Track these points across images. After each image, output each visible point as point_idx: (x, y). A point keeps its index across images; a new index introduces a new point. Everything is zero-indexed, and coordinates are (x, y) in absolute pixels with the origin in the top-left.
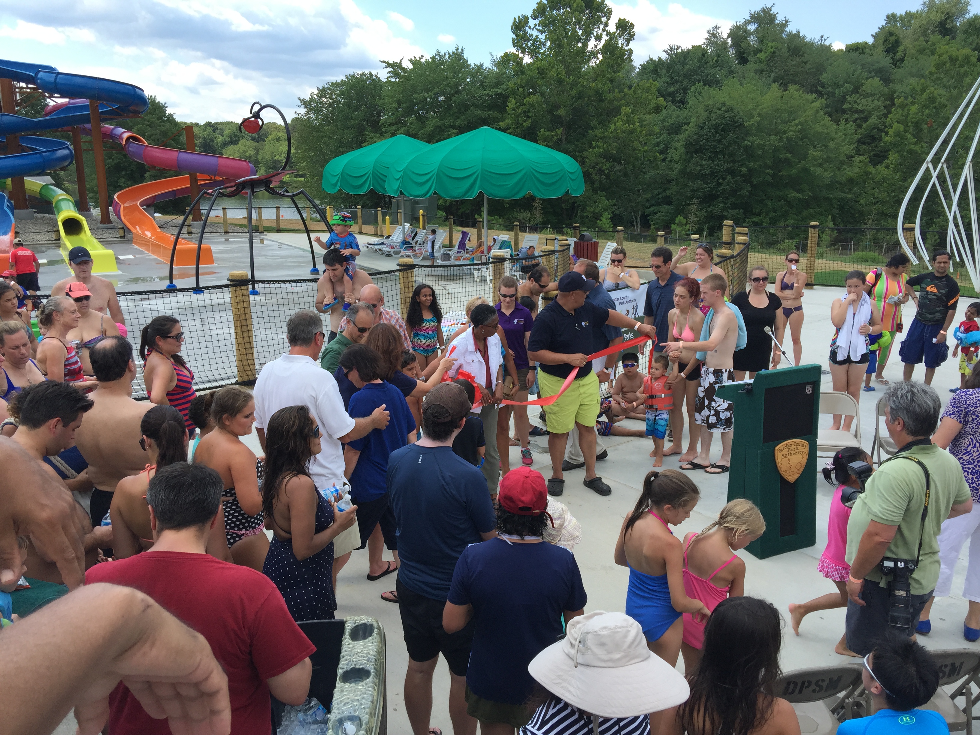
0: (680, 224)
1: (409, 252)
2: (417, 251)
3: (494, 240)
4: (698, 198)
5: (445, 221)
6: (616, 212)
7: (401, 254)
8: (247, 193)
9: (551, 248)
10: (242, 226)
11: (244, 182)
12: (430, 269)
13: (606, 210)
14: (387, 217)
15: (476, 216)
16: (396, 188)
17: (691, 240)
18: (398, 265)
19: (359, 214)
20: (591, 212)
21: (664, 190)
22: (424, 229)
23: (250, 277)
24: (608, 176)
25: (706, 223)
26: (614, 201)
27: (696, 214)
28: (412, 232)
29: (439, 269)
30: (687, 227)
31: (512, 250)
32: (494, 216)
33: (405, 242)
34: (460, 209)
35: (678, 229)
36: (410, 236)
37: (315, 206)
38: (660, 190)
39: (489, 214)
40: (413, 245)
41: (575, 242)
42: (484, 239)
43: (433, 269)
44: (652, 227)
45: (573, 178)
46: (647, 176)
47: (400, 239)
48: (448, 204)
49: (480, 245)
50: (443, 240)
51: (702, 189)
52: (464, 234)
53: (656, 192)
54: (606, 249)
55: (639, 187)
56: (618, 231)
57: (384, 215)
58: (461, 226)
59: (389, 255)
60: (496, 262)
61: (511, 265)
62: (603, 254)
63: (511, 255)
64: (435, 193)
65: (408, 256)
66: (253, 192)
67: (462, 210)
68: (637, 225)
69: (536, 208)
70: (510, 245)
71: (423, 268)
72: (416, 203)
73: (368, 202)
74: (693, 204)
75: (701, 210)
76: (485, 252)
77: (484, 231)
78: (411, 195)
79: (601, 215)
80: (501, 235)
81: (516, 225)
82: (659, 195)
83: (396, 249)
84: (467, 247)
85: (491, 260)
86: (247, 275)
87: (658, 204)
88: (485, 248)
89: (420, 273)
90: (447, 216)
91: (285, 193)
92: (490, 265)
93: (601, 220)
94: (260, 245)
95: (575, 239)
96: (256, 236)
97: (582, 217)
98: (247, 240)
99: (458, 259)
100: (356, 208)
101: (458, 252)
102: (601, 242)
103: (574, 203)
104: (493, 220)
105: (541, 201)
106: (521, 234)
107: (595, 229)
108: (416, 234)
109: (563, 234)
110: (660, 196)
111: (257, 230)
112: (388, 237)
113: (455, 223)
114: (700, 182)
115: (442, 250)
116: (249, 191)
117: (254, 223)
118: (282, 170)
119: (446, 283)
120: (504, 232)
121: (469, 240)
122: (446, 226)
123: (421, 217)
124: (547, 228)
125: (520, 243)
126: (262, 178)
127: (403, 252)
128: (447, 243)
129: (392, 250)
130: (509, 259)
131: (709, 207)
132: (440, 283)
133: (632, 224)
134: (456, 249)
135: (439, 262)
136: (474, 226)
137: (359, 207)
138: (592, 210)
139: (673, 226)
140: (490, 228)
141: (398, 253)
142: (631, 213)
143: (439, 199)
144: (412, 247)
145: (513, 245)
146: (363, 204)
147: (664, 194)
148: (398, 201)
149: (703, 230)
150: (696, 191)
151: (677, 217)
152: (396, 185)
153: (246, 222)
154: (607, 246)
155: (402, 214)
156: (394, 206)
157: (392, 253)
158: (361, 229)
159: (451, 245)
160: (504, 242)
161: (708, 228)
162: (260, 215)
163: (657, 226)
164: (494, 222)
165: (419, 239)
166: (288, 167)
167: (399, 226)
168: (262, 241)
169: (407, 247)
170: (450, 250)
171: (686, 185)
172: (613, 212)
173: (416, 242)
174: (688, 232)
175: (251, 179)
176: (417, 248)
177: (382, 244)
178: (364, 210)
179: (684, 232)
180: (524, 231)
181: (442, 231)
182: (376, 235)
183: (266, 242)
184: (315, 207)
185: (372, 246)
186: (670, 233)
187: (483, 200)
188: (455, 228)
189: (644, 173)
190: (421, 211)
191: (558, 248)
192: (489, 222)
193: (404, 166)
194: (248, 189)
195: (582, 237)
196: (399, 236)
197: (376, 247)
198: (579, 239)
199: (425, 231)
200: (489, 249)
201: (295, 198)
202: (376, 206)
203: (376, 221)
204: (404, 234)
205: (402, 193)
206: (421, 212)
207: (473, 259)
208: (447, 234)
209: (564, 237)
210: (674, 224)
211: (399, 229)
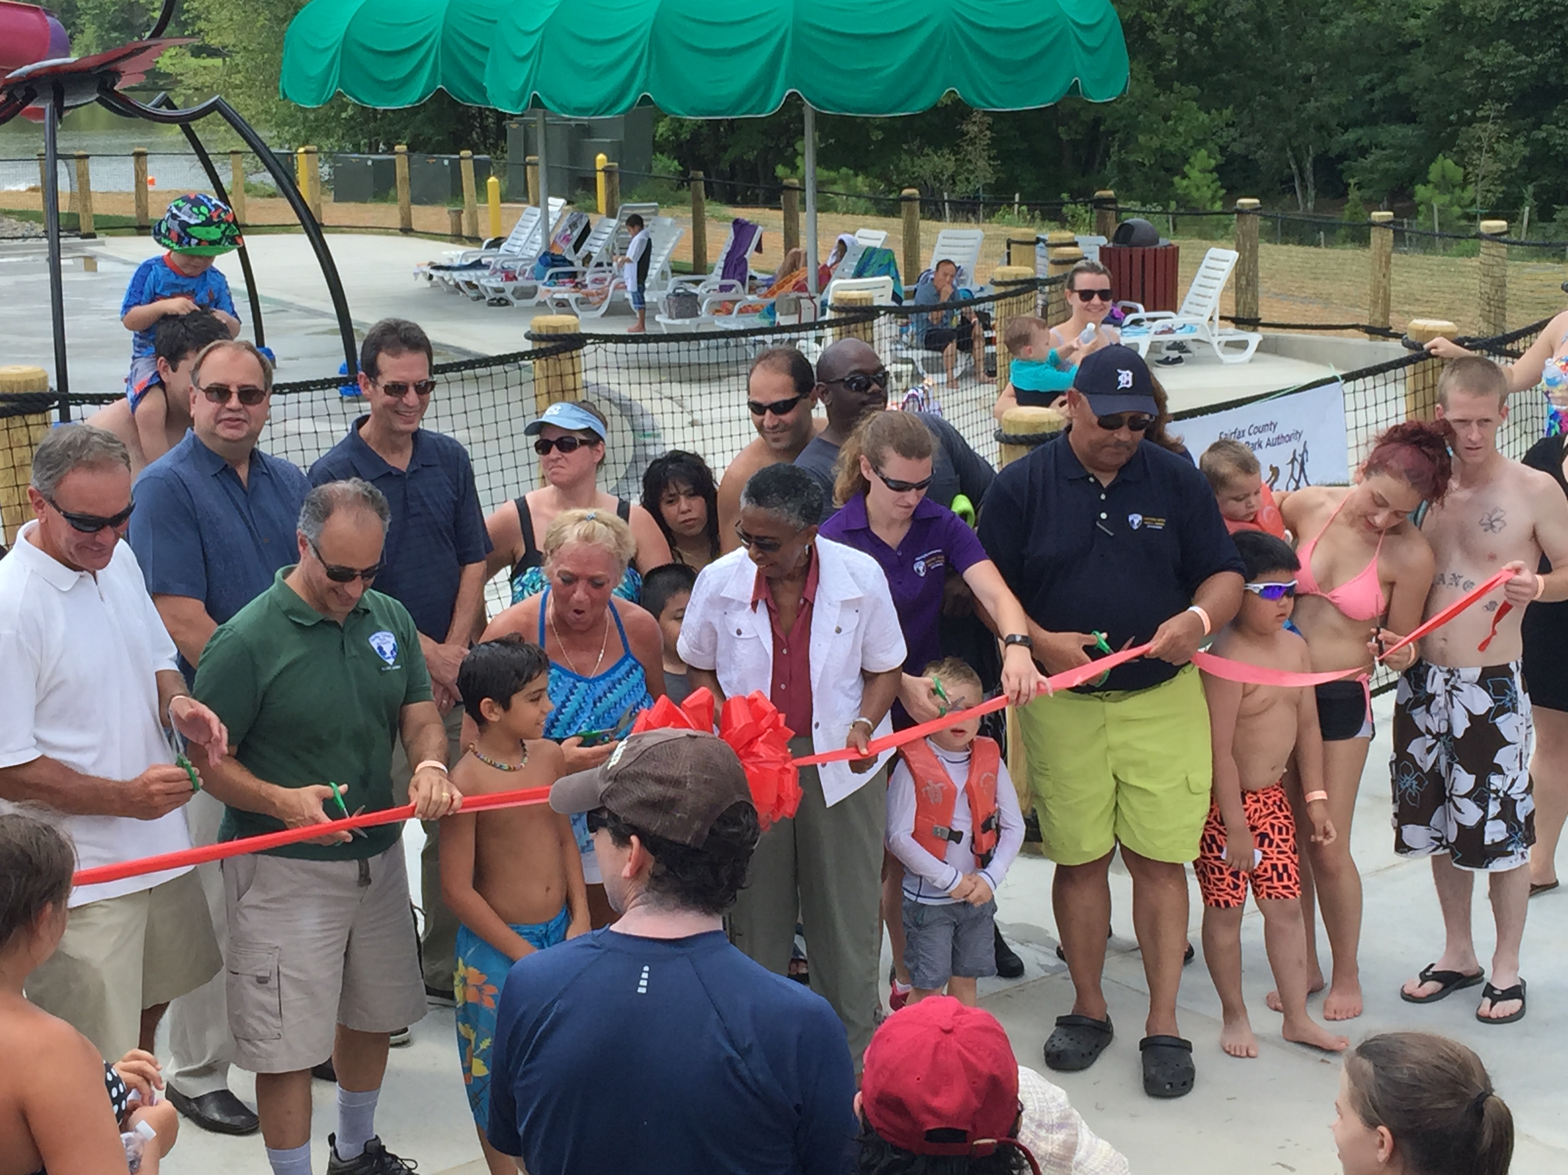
0: (1446, 185)
1: (564, 292)
2: (591, 288)
3: (842, 246)
4: (1500, 100)
5: (680, 187)
6: (1237, 148)
7: (538, 298)
8: (40, 113)
9: (1025, 271)
10: (24, 215)
11: (32, 78)
12: (632, 347)
13: (1199, 144)
14: (492, 180)
15: (780, 170)
16: (517, 84)
17: (1479, 236)
18: (529, 336)
19: (402, 168)
20: (1155, 152)
21: (1391, 76)
22: (611, 214)
23: (53, 384)
24: (1204, 34)
25: (1528, 179)
26: (1227, 113)
27: (1496, 153)
28: (573, 226)
29: (663, 345)
30: (1470, 192)
31: (896, 278)
32: (838, 170)
33: (550, 259)
34: (725, 149)
35: (1439, 200)
36: (567, 239)
37: (259, 149)
38: (1375, 76)
39: (823, 159)
40: (578, 266)
41: (1103, 249)
42: (805, 244)
43: (643, 346)
44: (1354, 194)
45: (1090, 41)
46: (1335, 31)
47: (536, 249)
48: (685, 136)
49: (794, 264)
50: (674, 250)
51: (1515, 68)
52: (742, 230)
53: (1362, 82)
54: (1202, 270)
55: (1308, 67)
56: (1240, 212)
57: (481, 172)
58: (732, 201)
59: (500, 302)
60: (846, 322)
61: (895, 330)
62: (1194, 288)
63: (895, 297)
64: (646, 100)
65: (562, 304)
66: (59, 110)
67: (731, 155)
68: (1304, 188)
69: (972, 142)
70: (892, 262)
71: (610, 346)
72: (586, 130)
73: (429, 131)
74: (1485, 119)
75: (1511, 137)
76: (811, 285)
77: (804, 218)
78: (564, 108)
79: (1186, 160)
80: (861, 232)
81: (909, 199)
82: (1372, 89)
83: (521, 282)
84: (751, 271)
85: (830, 315)
86: (45, 379)
87: (1371, 120)
88: (809, 273)
89: (601, 362)
90: (685, 173)
91: (164, 111)
92: (829, 331)
93: (1185, 176)
94: (85, 277)
95: (1103, 241)
96: (70, 248)
97: (1123, 167)
98: (43, 260)
99: (724, 309)
100: (390, 149)
101: (723, 289)
102: (1186, 245)
103: (1098, 121)
104: (834, 182)
105: (989, 120)
106: (924, 224)
107: (1166, 207)
108: (586, 231)
109: (1063, 222)
110: (1378, 94)
111: (75, 230)
112: (497, 243)
113: (711, 194)
114: (1504, 47)
115: (672, 282)
116: (47, 106)
117: (64, 206)
118: (154, 35)
119: (686, 387)
120: (870, 220)
121: (759, 249)
122: (682, 202)
123: (601, 178)
124: (1011, 206)
125: (923, 254)
126: (90, 63)
127: (546, 292)
128: (688, 258)
129: (509, 286)
130: (889, 310)
131: (1537, 126)
132: (666, 388)
133: (1286, 185)
134: (715, 278)
135: (664, 322)
136: (771, 201)
137: (401, 148)
138: (1156, 143)
139: (1421, 192)
140: (825, 206)
141: (528, 293)
142: (1282, 149)
143: (657, 121)
144: (573, 275)
145: (900, 260)
146: (415, 136)
147: (1389, 87)
148: (526, 126)
149: (1519, 202)
150: (1492, 75)
151: (1432, 160)
152: (517, 77)
153: (37, 203)
154: (1206, 262)
155: (541, 168)
156: (513, 142)
157: (508, 295)
158: (406, 218)
159: (700, 266)
160: (870, 253)
161: (1535, 196)
162: (83, 180)
163: (1367, 193)
164: (838, 188)
165: (595, 246)
166: (171, 28)
167: (529, 208)
168: (90, 263)
169: (556, 276)
170: (697, 283)
171: (1460, 59)
172: (1223, 149)
173: (588, 258)
174: (1472, 210)
175: (55, 69)
176: (588, 278)
177: (477, 265)
178: (415, 156)
179: (1457, 210)
180: (938, 216)
181: (669, 221)
182: (457, 237)
183: (101, 266)
184: (256, 151)
185: (446, 275)
186: (1412, 211)
187: (801, 118)
188: (711, 209)
189: (1325, 21)
190: (601, 157)
191: (1043, 269)
192: (820, 187)
193: (544, 16)
194: (44, 99)
195: (1125, 234)
196: (530, 241)
197: (456, 274)
198: (1116, 239)
199: (614, 222)
200: (824, 276)
201: (194, 125)
202: (456, 144)
203: (457, 192)
204: (547, 234)
205: (537, 102)
206: (601, 159)
207: (771, 310)
208: (687, 230)
209: (1066, 235)
210: (1426, 183)
211: (530, 215)
